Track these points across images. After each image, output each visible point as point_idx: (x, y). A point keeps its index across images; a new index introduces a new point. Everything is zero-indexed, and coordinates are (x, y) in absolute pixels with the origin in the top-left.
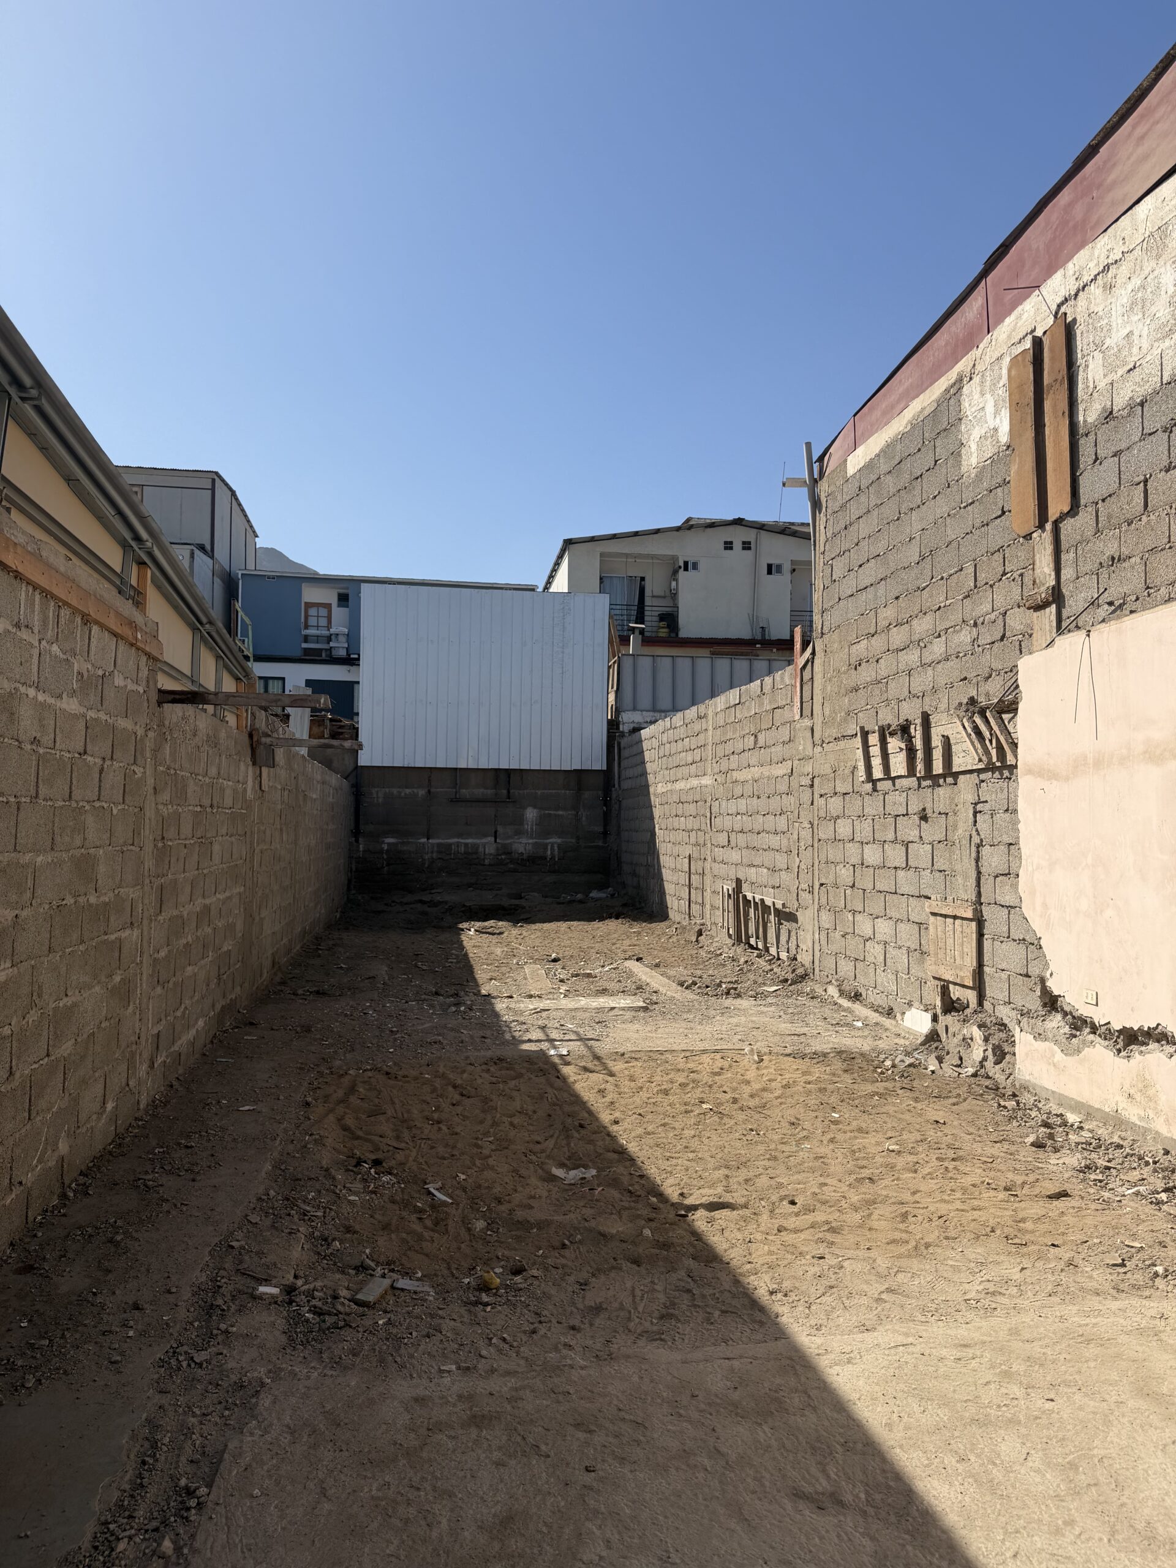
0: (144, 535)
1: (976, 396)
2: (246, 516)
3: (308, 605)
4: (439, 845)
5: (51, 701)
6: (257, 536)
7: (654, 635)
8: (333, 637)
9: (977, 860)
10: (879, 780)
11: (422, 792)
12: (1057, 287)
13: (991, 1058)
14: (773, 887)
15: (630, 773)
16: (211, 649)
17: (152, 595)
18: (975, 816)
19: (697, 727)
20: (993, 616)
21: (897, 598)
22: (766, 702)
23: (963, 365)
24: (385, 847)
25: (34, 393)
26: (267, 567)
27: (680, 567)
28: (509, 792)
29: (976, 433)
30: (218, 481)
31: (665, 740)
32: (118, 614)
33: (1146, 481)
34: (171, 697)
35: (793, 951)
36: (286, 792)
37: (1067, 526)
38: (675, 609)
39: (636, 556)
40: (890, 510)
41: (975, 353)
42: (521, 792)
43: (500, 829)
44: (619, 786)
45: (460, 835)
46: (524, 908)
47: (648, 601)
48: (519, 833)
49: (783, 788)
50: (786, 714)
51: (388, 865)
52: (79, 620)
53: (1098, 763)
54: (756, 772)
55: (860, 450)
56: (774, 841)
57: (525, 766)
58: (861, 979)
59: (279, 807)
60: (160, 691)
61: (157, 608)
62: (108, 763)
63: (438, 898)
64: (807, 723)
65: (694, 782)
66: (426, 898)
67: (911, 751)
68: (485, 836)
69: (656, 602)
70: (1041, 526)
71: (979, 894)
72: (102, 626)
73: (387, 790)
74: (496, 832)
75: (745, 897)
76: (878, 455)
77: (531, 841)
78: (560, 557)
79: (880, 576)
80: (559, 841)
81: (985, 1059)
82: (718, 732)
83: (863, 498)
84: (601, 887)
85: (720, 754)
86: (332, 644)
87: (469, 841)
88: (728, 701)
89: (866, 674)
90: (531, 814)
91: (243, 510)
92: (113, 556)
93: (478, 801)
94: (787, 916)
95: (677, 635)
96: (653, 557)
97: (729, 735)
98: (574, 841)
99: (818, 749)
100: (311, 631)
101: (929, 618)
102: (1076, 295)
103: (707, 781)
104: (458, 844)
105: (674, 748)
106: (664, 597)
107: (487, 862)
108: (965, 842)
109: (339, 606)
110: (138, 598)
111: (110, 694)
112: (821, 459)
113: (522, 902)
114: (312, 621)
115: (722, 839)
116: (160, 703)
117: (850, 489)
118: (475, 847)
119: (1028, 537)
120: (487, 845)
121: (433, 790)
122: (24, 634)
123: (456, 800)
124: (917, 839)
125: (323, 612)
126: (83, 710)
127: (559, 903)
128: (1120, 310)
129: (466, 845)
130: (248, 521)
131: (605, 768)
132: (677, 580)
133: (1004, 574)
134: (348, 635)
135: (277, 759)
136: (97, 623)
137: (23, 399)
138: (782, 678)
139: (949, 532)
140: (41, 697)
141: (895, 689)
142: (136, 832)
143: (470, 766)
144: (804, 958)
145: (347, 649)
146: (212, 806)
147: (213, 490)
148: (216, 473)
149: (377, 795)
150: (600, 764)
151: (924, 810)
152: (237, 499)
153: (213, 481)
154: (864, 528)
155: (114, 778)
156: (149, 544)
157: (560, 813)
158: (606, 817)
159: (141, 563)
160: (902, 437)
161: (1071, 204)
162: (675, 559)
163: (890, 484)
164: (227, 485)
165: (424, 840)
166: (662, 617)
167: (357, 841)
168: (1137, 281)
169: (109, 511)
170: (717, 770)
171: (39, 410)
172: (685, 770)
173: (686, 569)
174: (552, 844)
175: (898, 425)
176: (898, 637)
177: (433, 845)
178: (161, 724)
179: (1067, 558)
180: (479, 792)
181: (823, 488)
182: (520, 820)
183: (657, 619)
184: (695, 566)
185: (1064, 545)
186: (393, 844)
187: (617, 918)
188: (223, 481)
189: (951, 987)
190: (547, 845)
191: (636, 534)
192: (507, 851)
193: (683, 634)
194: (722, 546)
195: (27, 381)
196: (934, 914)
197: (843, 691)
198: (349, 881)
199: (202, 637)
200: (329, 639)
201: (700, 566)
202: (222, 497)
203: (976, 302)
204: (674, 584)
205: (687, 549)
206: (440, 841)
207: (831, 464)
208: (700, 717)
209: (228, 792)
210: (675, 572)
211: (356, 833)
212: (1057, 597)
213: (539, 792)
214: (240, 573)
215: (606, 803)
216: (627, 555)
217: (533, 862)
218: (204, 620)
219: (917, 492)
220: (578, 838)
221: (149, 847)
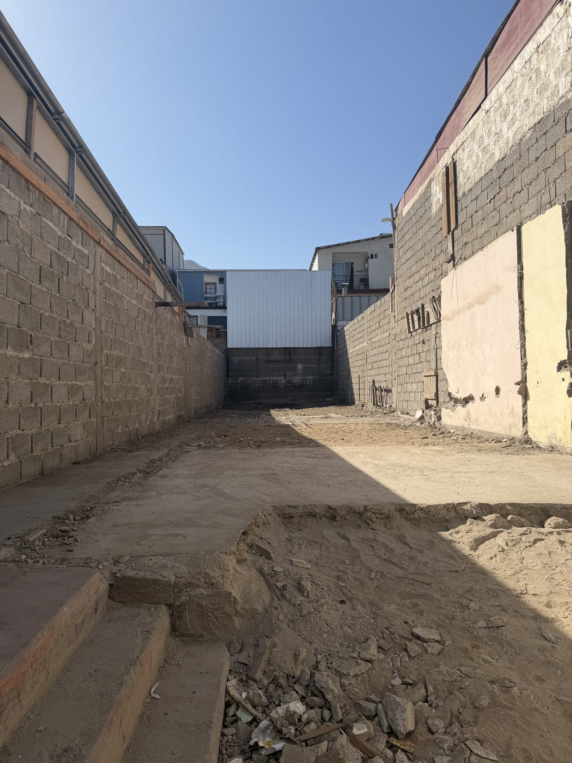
0: (150, 253)
1: (435, 186)
2: (179, 245)
3: (207, 284)
4: (261, 380)
5: (130, 300)
6: (184, 254)
7: (358, 288)
8: (217, 297)
9: (436, 354)
10: (413, 332)
11: (254, 358)
12: (452, 149)
13: (436, 420)
14: (385, 381)
15: (340, 347)
16: (170, 292)
17: (152, 272)
18: (436, 339)
19: (361, 323)
20: (439, 267)
21: (416, 262)
22: (382, 308)
23: (431, 176)
24: (240, 381)
25: (123, 214)
26: (188, 267)
27: (369, 257)
28: (290, 357)
29: (435, 200)
30: (166, 231)
31: (352, 330)
32: (145, 277)
33: (472, 216)
34: (160, 304)
35: (391, 404)
36: (198, 349)
37: (455, 233)
38: (367, 276)
39: (349, 253)
40: (414, 230)
41: (435, 170)
42: (295, 357)
43: (287, 373)
44: (337, 352)
45: (270, 376)
46: (297, 404)
47: (355, 274)
48: (295, 374)
49: (387, 342)
50: (387, 313)
51: (241, 389)
52: (135, 277)
53: (458, 312)
54: (379, 337)
55: (406, 206)
56: (385, 363)
57: (296, 346)
58: (409, 408)
59: (195, 354)
60: (156, 302)
61: (153, 277)
62: (144, 321)
63: (262, 401)
64: (393, 314)
65: (361, 345)
66: (257, 402)
67: (419, 318)
68: (281, 376)
69: (358, 274)
70: (449, 233)
71: (437, 366)
72: (141, 280)
73: (240, 358)
74: (285, 375)
75: (376, 387)
76: (411, 209)
77: (300, 378)
78: (315, 256)
79: (412, 255)
80: (312, 377)
81: (435, 421)
82: (368, 323)
83: (407, 225)
84: (330, 397)
85: (369, 332)
86: (217, 300)
87: (274, 378)
88: (371, 310)
89: (409, 292)
90: (300, 366)
91: (177, 243)
92: (141, 259)
93: (277, 361)
94: (388, 391)
95: (368, 288)
96: (356, 253)
97: (372, 324)
98: (318, 377)
99: (397, 324)
100: (207, 295)
101: (424, 269)
102: (457, 152)
103: (365, 344)
104: (269, 380)
105: (355, 333)
106: (362, 271)
107: (282, 387)
108: (433, 349)
109: (220, 283)
110: (148, 272)
111: (143, 301)
112: (396, 210)
113: (297, 402)
114: (208, 291)
115: (370, 367)
116: (156, 306)
117: (404, 222)
118: (277, 381)
119: (446, 237)
120: (282, 380)
121: (258, 357)
122: (123, 280)
123: (268, 361)
124: (422, 351)
125: (213, 286)
126: (137, 304)
127: (311, 403)
128: (466, 158)
129: (273, 380)
130: (180, 248)
131: (331, 346)
132: (368, 263)
133: (442, 251)
134: (224, 296)
135: (194, 335)
136: (139, 279)
137: (120, 216)
138: (387, 298)
139: (429, 237)
140: (128, 298)
141: (416, 297)
142: (151, 345)
143: (274, 347)
144: (394, 406)
145: (224, 302)
146: (172, 345)
147: (164, 234)
148: (165, 227)
149: (236, 360)
150: (329, 344)
151: (424, 340)
152: (174, 238)
153: (164, 230)
154: (408, 237)
155: (145, 327)
156: (151, 256)
157: (312, 366)
158: (332, 367)
159: (149, 262)
160: (417, 201)
161: (455, 119)
162: (366, 253)
163: (414, 219)
164: (170, 232)
165: (255, 378)
166: (362, 280)
167: (228, 379)
168: (469, 148)
169: (140, 246)
170: (368, 339)
171: (124, 219)
172: (358, 341)
173: (372, 258)
174: (309, 379)
175: (416, 197)
176: (417, 277)
177: (259, 380)
178: (157, 313)
179: (456, 244)
180: (278, 358)
181: (397, 222)
182: (295, 369)
183: (359, 281)
184: (376, 256)
185: (455, 239)
186: (244, 380)
187: (333, 405)
188: (168, 230)
189: (429, 401)
190: (307, 379)
191: (348, 243)
192: (290, 382)
193: (371, 287)
194: (389, 246)
195: (122, 211)
196: (425, 376)
197: (403, 300)
198: (226, 396)
199: (167, 288)
200: (216, 298)
201: (378, 256)
202: (168, 237)
203: (434, 152)
204: (366, 265)
205: (371, 249)
206: (262, 379)
207: (399, 211)
208: (362, 318)
209: (177, 342)
210: (367, 260)
211: (228, 376)
212: (453, 257)
213: (303, 357)
214: (177, 271)
215: (332, 361)
216: (344, 253)
217: (301, 386)
218: (168, 281)
219: (421, 222)
220: (320, 376)
221: (155, 350)
